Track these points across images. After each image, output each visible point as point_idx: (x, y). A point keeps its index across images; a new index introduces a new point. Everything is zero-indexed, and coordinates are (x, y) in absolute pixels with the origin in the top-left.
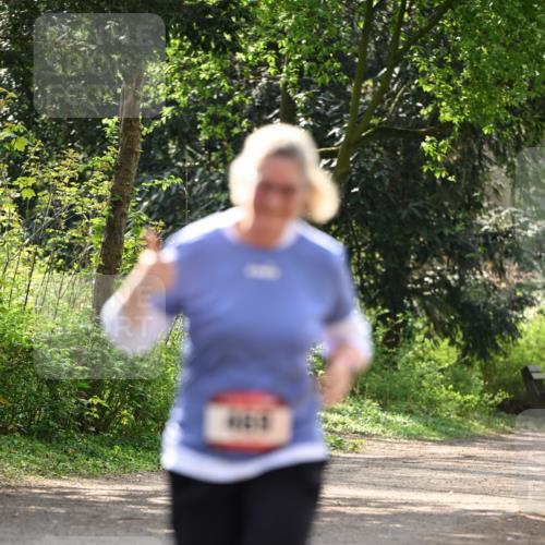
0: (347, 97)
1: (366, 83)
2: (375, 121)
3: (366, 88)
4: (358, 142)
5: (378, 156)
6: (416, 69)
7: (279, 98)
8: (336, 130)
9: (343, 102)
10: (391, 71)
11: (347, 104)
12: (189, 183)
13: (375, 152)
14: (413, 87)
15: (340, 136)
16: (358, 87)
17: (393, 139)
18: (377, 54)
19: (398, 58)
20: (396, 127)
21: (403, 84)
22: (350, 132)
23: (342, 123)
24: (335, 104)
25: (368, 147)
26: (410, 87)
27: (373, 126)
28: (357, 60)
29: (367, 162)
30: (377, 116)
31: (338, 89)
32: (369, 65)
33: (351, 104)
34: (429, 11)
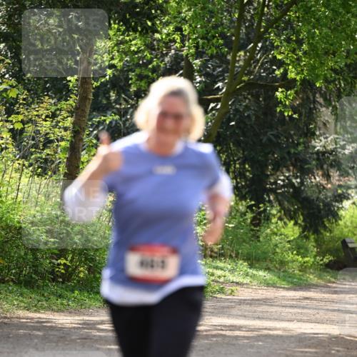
0: (227, 62)
1: (240, 53)
2: (245, 78)
3: (240, 56)
4: (234, 92)
5: (247, 101)
6: (272, 44)
7: (183, 63)
8: (220, 84)
9: (224, 66)
10: (256, 45)
11: (227, 67)
12: (123, 119)
13: (246, 98)
14: (270, 56)
15: (223, 88)
16: (234, 56)
17: (257, 90)
18: (247, 34)
19: (260, 37)
20: (259, 82)
21: (263, 54)
22: (229, 85)
23: (224, 79)
24: (220, 67)
25: (241, 95)
26: (268, 55)
27: (244, 81)
28: (234, 38)
29: (240, 105)
30: (246, 75)
31: (221, 57)
32: (242, 41)
33: (230, 67)
34: (281, 6)
